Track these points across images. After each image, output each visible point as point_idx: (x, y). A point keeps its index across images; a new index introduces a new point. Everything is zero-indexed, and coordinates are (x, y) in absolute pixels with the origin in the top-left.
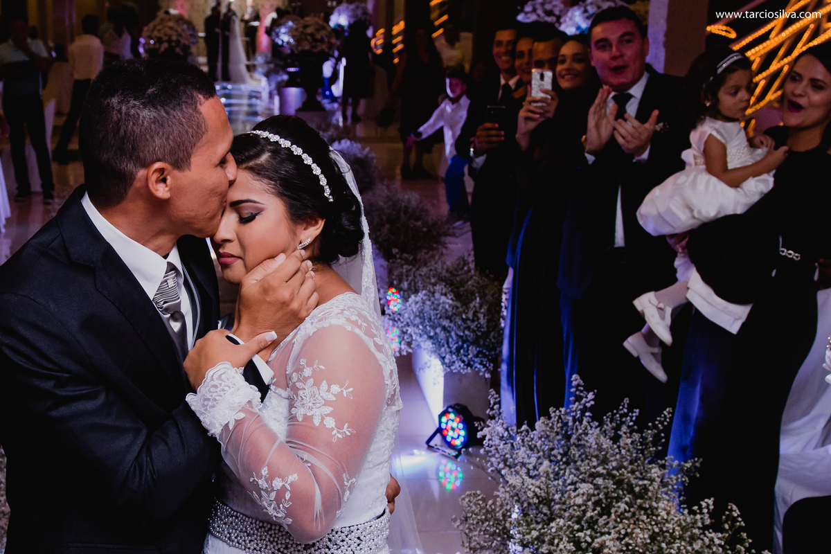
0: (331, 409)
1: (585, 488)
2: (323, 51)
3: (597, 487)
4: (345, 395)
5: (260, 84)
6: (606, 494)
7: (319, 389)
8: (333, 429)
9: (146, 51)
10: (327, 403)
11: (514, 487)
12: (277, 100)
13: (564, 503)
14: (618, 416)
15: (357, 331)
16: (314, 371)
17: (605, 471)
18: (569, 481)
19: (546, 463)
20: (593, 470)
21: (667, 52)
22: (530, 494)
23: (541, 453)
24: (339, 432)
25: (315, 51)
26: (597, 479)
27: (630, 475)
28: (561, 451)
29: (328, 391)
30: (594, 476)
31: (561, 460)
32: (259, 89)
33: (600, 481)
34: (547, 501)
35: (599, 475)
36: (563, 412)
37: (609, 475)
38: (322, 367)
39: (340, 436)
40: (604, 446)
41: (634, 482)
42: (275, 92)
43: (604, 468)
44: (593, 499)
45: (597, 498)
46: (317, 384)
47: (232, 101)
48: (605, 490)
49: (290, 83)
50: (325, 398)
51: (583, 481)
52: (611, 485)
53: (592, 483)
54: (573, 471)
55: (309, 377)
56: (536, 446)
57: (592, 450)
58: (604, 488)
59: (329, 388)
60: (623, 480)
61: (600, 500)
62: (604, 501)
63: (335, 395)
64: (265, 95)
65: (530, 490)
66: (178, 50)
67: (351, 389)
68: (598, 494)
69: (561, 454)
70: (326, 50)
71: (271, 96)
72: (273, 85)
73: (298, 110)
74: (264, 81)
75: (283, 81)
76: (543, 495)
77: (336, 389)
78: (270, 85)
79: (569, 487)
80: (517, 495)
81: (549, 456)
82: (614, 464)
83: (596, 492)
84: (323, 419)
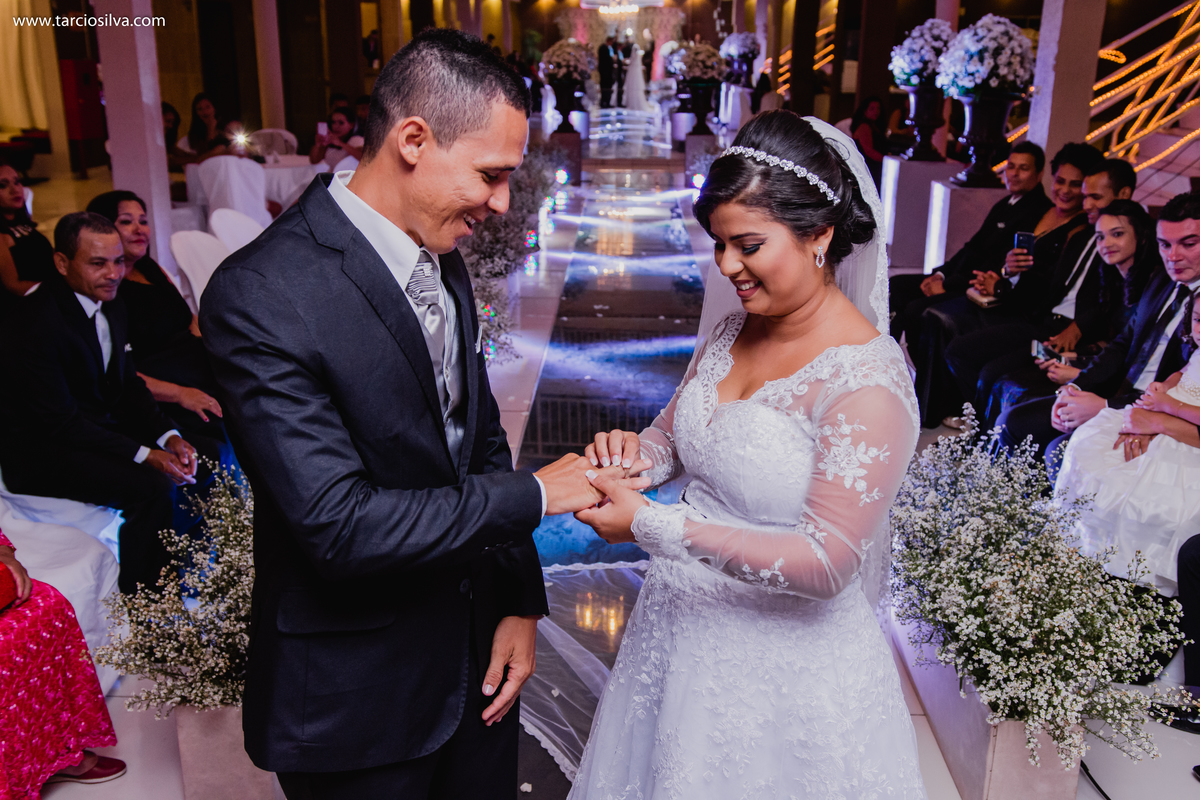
0: (865, 472)
1: (976, 522)
2: (713, 78)
3: (988, 522)
4: (881, 459)
5: (654, 110)
6: (996, 530)
7: (856, 450)
8: (863, 493)
9: (546, 75)
10: (862, 465)
11: (900, 519)
12: (668, 125)
13: (953, 538)
14: (1019, 451)
15: (898, 392)
16: (853, 430)
17: (995, 506)
18: (957, 514)
19: (932, 493)
20: (983, 504)
21: (1056, 76)
22: (917, 527)
23: (927, 483)
24: (867, 497)
25: (706, 77)
26: (988, 513)
27: (1022, 510)
28: (949, 481)
29: (866, 453)
30: (984, 510)
31: (949, 492)
32: (653, 116)
33: (990, 516)
34: (934, 534)
35: (990, 509)
36: (952, 441)
37: (999, 510)
38: (863, 428)
39: (868, 501)
40: (995, 479)
41: (1026, 517)
42: (667, 117)
43: (995, 502)
44: (983, 535)
45: (986, 533)
46: (855, 444)
47: (626, 126)
48: (996, 526)
49: (682, 109)
50: (861, 459)
51: (972, 515)
52: (1002, 520)
53: (983, 518)
54: (961, 503)
55: (847, 436)
56: (922, 475)
57: (981, 481)
58: (995, 523)
59: (867, 450)
60: (1015, 515)
61: (990, 535)
62: (994, 536)
63: (871, 458)
64: (658, 121)
65: (916, 523)
66: (576, 75)
67: (888, 453)
68: (988, 529)
69: (948, 485)
70: (717, 77)
71: (663, 121)
72: (666, 111)
73: (689, 134)
74: (657, 108)
75: (674, 108)
76: (929, 527)
77: (873, 452)
78: (663, 111)
79: (956, 521)
80: (903, 526)
81: (936, 486)
82: (1006, 498)
83: (985, 527)
84: (855, 481)
